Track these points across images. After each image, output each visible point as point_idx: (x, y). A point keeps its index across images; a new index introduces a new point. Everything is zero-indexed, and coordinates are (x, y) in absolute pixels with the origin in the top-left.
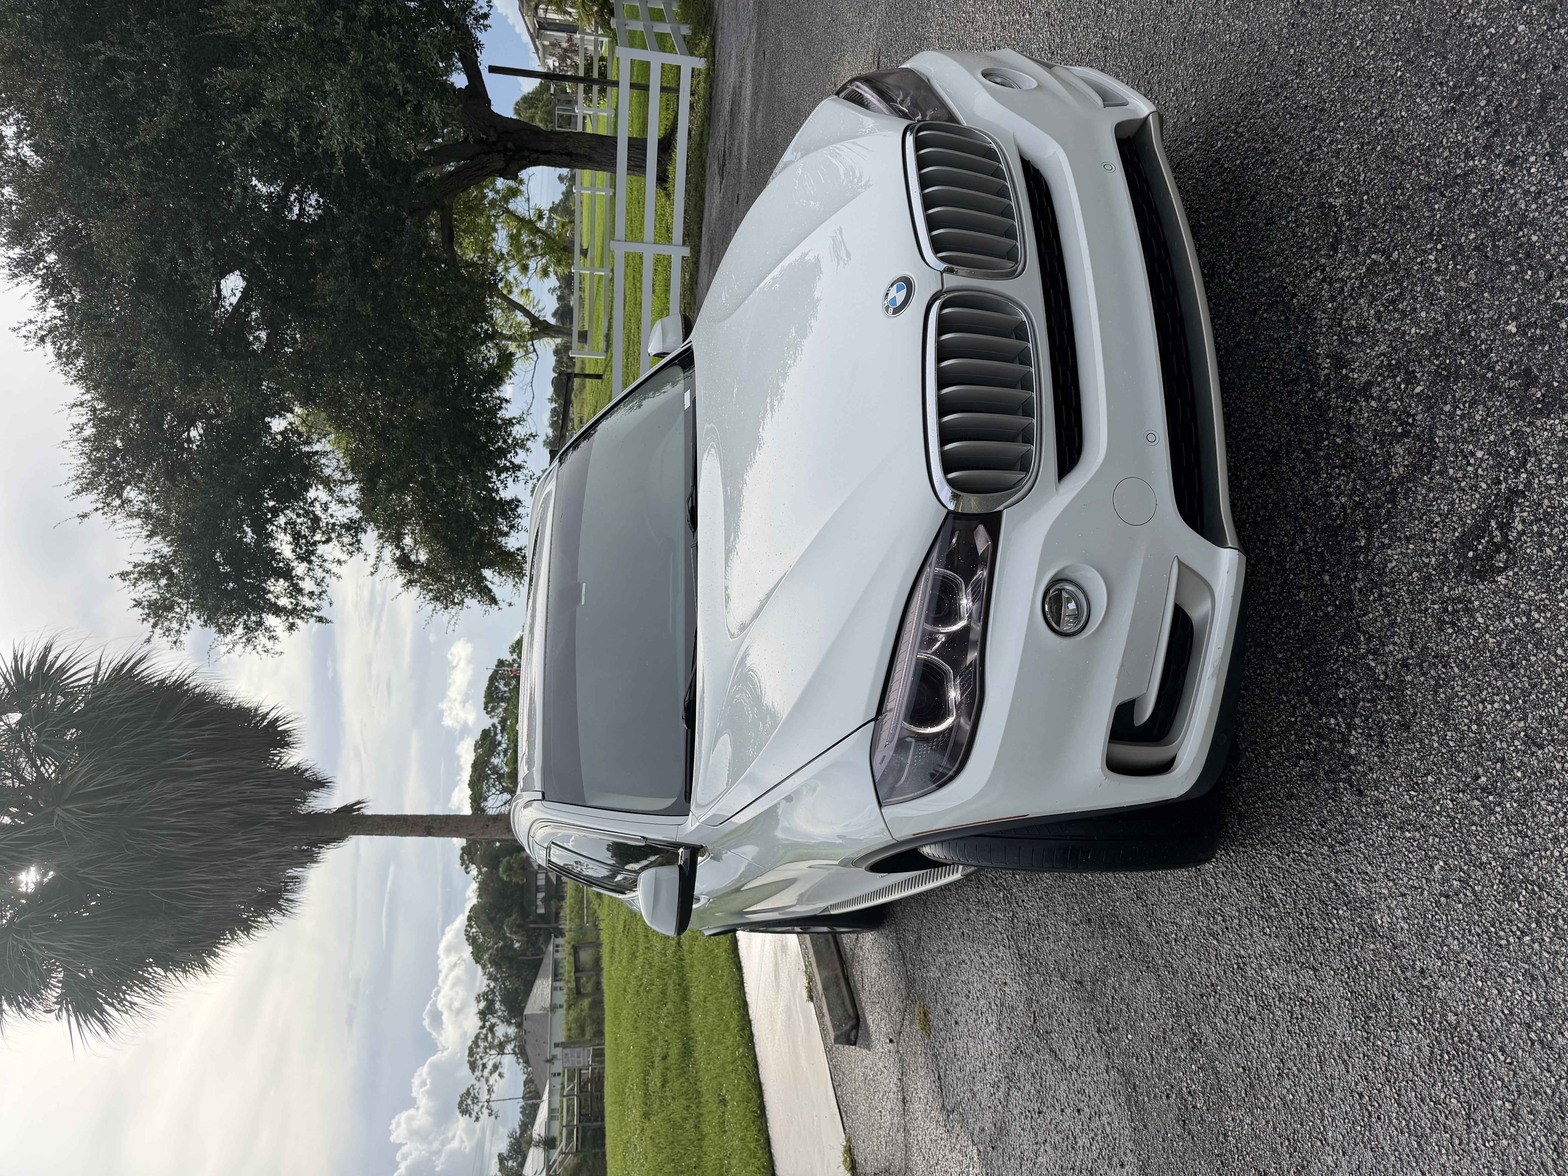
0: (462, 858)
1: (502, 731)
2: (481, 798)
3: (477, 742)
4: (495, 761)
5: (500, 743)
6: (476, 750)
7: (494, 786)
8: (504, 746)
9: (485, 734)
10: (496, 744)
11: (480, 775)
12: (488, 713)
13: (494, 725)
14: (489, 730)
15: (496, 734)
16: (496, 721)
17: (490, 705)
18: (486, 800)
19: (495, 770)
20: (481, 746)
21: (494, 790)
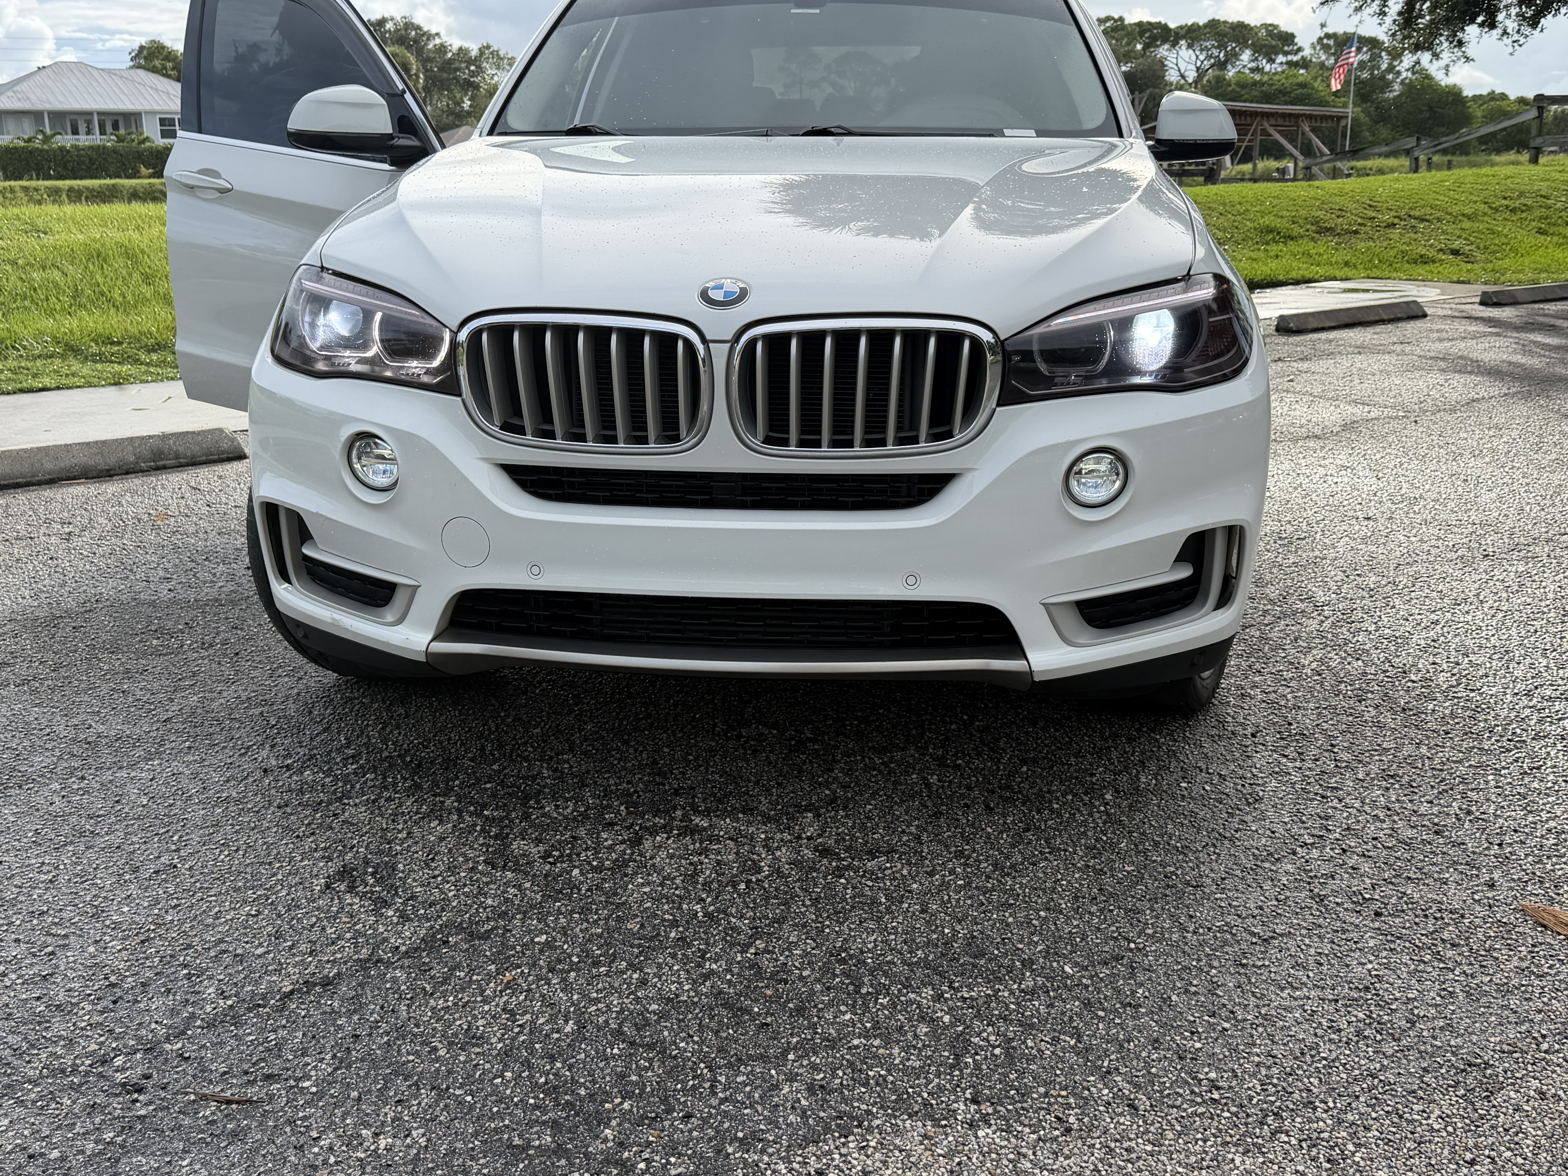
0: (1108, 19)
1: (1290, 64)
2: (1193, 39)
3: (1276, 27)
4: (1246, 56)
5: (1271, 61)
6: (1265, 26)
7: (1209, 57)
8: (1267, 68)
9: (1289, 38)
10: (1270, 53)
11: (1225, 35)
12: (1320, 39)
13: (1300, 49)
14: (1293, 43)
15: (1286, 54)
16: (1307, 52)
17: (1331, 42)
18: (1190, 46)
19: (1232, 57)
20: (1270, 34)
21: (1202, 57)
